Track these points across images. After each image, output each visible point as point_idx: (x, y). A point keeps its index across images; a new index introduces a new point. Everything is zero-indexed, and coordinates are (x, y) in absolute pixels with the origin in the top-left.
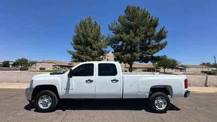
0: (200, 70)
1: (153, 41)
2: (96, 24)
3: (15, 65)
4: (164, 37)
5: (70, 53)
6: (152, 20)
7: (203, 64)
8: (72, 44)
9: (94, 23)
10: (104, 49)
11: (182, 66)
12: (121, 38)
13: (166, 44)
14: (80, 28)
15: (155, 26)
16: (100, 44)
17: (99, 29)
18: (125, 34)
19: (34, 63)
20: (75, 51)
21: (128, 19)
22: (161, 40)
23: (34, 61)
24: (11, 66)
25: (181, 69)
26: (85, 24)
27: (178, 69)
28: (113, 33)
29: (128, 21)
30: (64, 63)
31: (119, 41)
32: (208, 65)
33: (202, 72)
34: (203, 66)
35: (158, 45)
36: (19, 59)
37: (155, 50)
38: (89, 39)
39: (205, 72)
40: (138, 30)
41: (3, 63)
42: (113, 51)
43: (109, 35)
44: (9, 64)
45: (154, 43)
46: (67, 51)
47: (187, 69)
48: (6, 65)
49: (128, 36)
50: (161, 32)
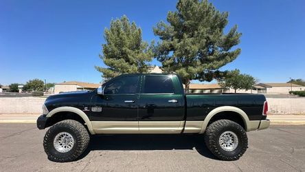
0: (286, 90)
1: (219, 49)
2: (134, 27)
3: (26, 88)
4: (234, 43)
5: (99, 70)
6: (217, 17)
7: (292, 81)
8: (102, 58)
9: (131, 25)
10: (146, 63)
11: (260, 85)
12: (171, 46)
13: (238, 52)
14: (110, 33)
15: (222, 26)
16: (140, 55)
17: (140, 33)
18: (176, 40)
19: (52, 85)
20: (107, 67)
21: (181, 16)
22: (231, 46)
23: (52, 83)
24: (20, 91)
25: (259, 89)
27: (255, 89)
28: (161, 38)
29: (181, 20)
31: (168, 51)
32: (299, 83)
33: (290, 92)
34: (293, 85)
35: (227, 54)
36: (30, 81)
37: (222, 62)
38: (124, 49)
39: (295, 93)
40: (196, 32)
41: (10, 86)
42: (161, 65)
43: (153, 42)
44: (17, 88)
45: (219, 51)
46: (96, 67)
47: (268, 89)
48: (14, 89)
49: (182, 42)
50: (231, 35)
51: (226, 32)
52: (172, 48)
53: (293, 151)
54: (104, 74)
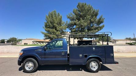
0: (124, 42)
1: (96, 25)
2: (59, 15)
3: (8, 41)
4: (102, 22)
5: (43, 33)
6: (94, 11)
7: (127, 39)
8: (44, 28)
9: (57, 14)
10: (64, 31)
11: (113, 40)
12: (75, 23)
13: (103, 26)
14: (48, 17)
15: (96, 15)
16: (61, 27)
17: (61, 17)
18: (77, 21)
19: (21, 40)
20: (46, 32)
21: (79, 11)
22: (100, 24)
23: (21, 39)
24: (6, 42)
25: (113, 42)
26: (52, 15)
27: (111, 42)
28: (70, 20)
29: (79, 12)
30: (39, 40)
31: (74, 25)
32: (130, 39)
33: (126, 43)
35: (99, 27)
36: (11, 38)
37: (97, 30)
38: (54, 24)
39: (128, 44)
40: (85, 18)
41: (1, 40)
42: (70, 32)
43: (67, 22)
44: (4, 41)
45: (95, 25)
46: (41, 32)
47: (117, 42)
48: (3, 42)
49: (79, 22)
50: (100, 19)
51: (98, 18)
52: (75, 24)
53: (126, 69)
54: (45, 35)
